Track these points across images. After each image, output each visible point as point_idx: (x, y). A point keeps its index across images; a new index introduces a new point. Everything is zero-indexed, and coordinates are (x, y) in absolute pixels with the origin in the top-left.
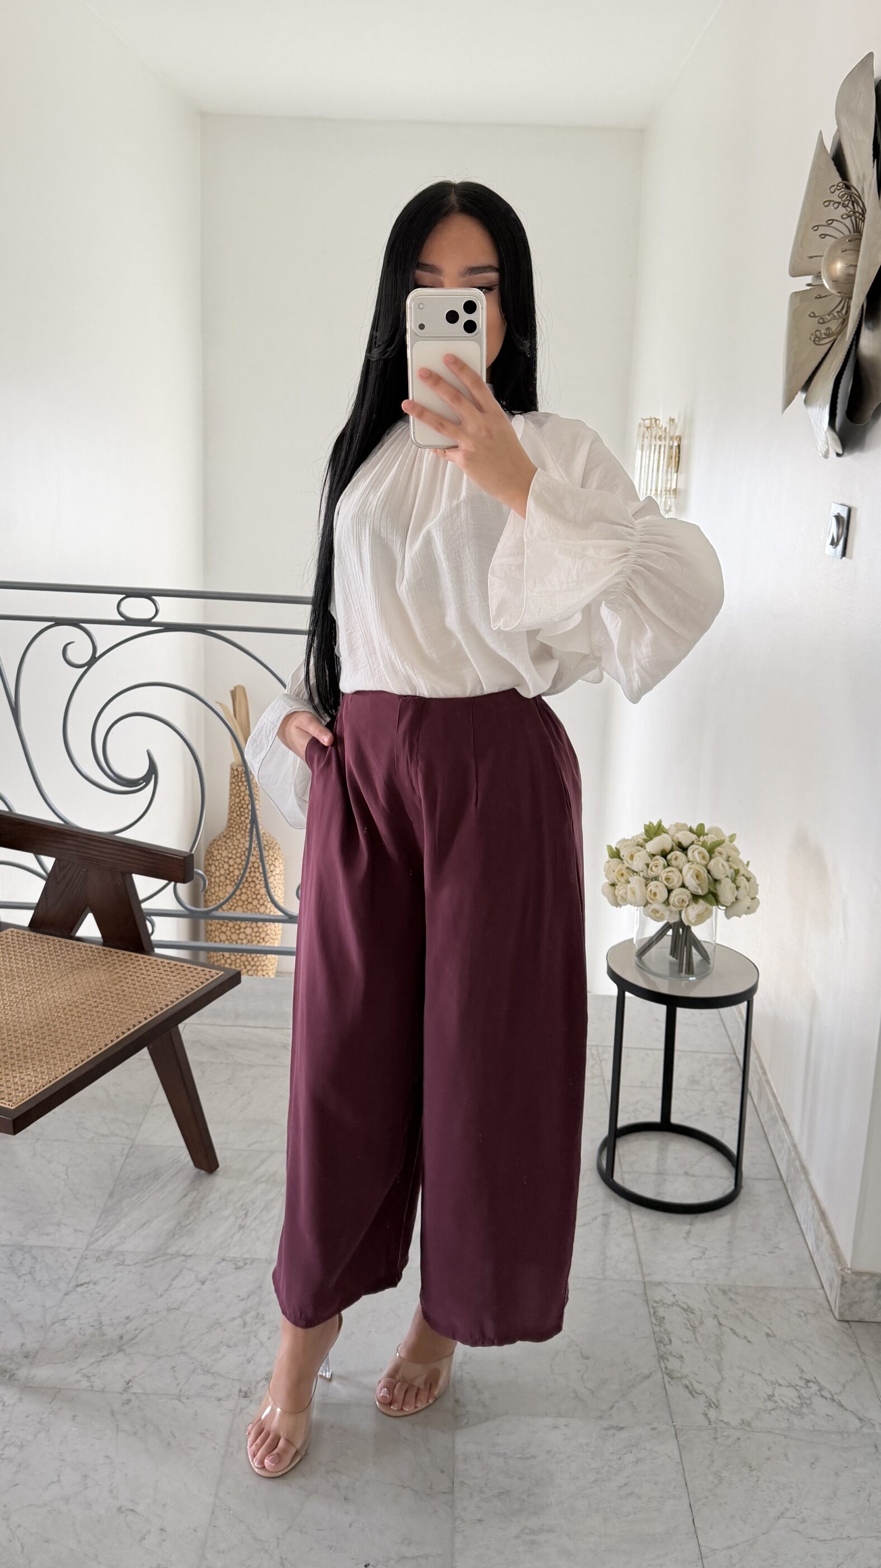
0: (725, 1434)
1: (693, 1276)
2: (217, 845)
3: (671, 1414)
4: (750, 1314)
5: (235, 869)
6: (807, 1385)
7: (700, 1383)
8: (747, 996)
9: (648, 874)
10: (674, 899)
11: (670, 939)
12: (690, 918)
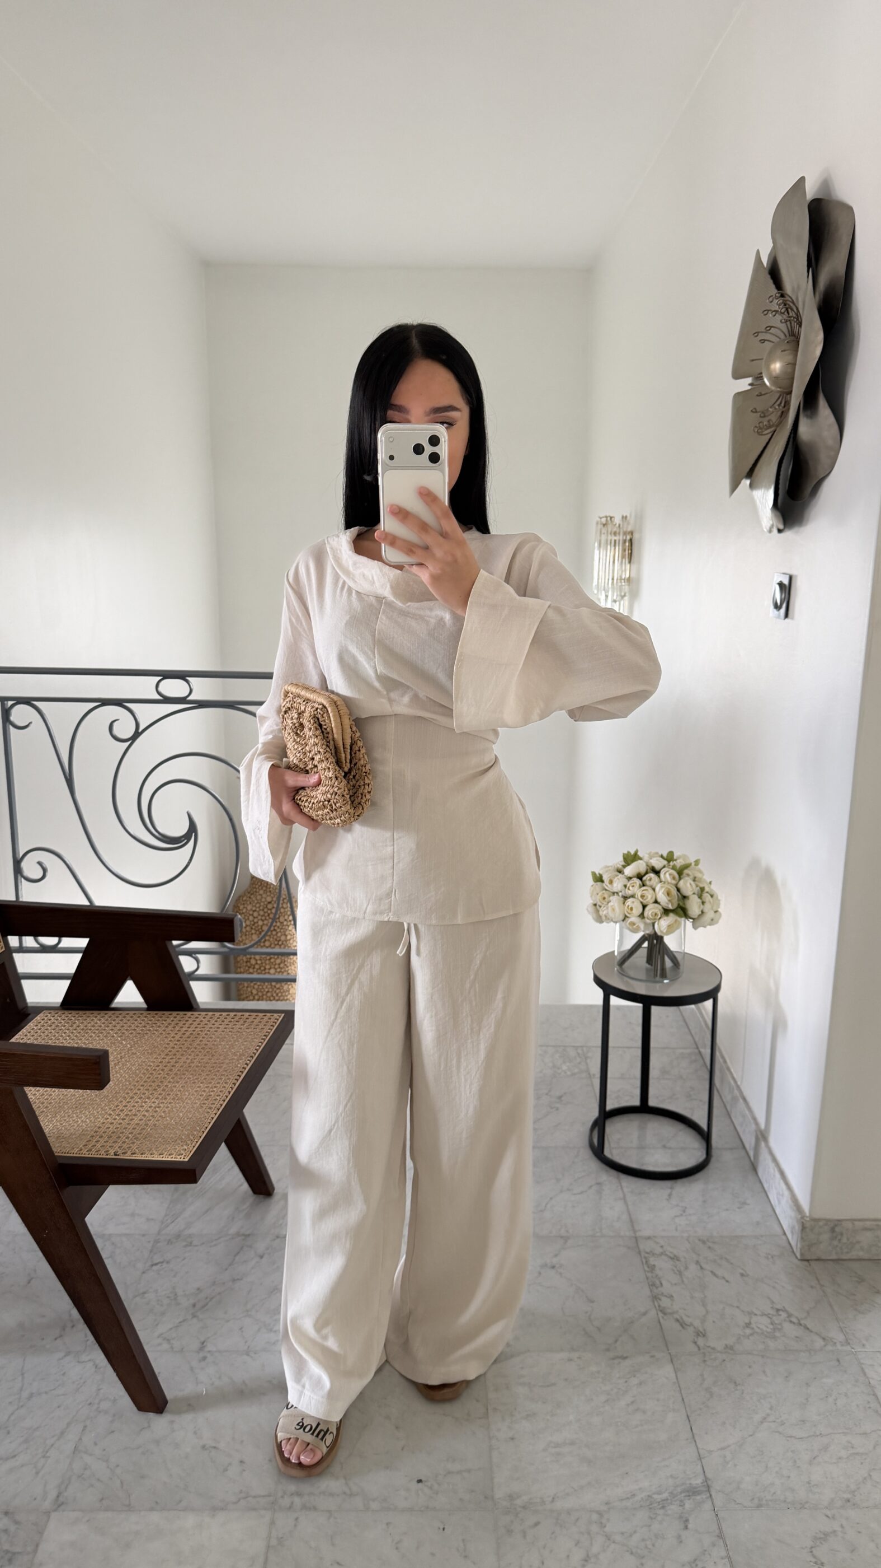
0: (713, 1357)
1: (677, 1230)
2: (243, 900)
3: (666, 1344)
4: (726, 1259)
5: (259, 920)
6: (778, 1313)
7: (688, 1316)
8: (712, 994)
9: (625, 893)
10: (648, 913)
11: (646, 950)
12: (662, 929)
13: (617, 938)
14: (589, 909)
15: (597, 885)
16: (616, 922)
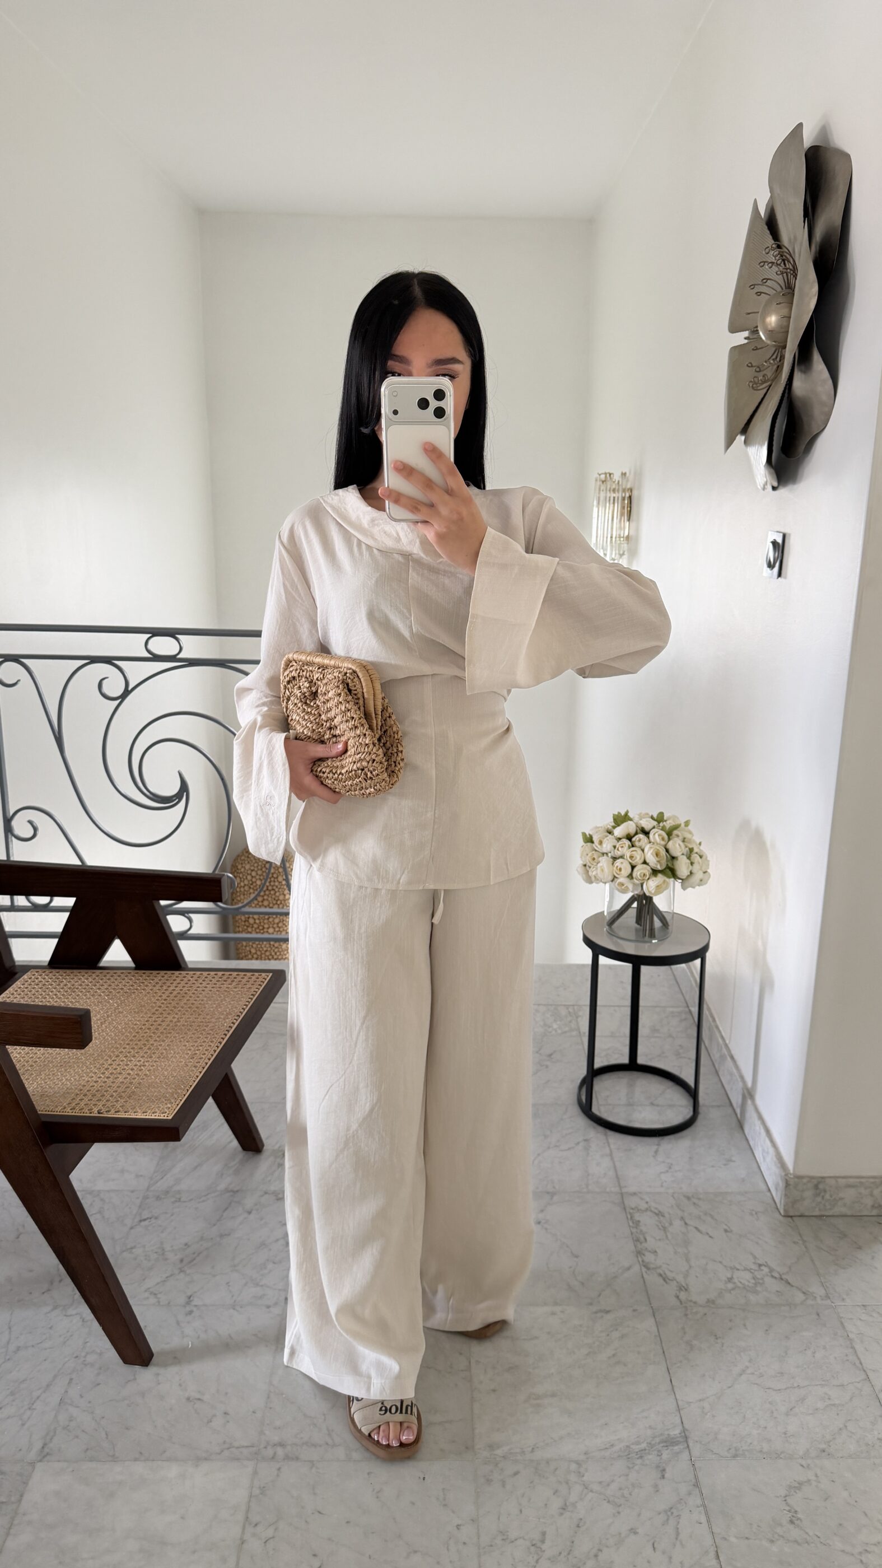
0: (694, 1311)
1: (662, 1186)
2: (240, 859)
3: (649, 1298)
4: (710, 1214)
5: (257, 880)
6: (759, 1268)
7: (671, 1271)
8: (701, 953)
9: (615, 854)
10: (636, 874)
11: (635, 910)
12: (650, 890)
13: (607, 899)
14: (579, 870)
15: (587, 845)
16: (605, 883)
